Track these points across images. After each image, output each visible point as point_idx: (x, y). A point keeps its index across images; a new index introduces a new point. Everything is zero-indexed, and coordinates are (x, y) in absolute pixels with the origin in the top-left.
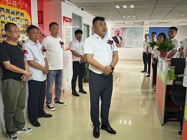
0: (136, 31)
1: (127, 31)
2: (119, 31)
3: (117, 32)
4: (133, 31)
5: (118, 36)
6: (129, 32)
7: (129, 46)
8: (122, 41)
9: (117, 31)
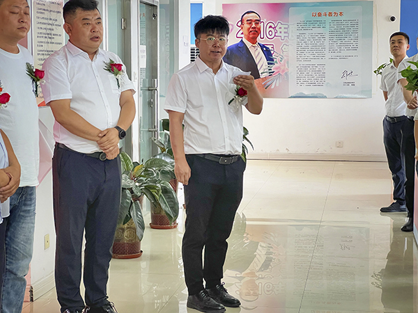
0: (339, 18)
1: (295, 18)
2: (257, 22)
3: (246, 26)
4: (323, 18)
5: (253, 40)
6: (304, 25)
7: (306, 93)
8: (273, 68)
9: (250, 22)
